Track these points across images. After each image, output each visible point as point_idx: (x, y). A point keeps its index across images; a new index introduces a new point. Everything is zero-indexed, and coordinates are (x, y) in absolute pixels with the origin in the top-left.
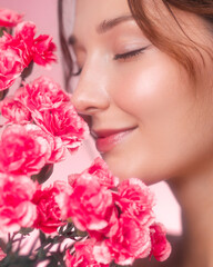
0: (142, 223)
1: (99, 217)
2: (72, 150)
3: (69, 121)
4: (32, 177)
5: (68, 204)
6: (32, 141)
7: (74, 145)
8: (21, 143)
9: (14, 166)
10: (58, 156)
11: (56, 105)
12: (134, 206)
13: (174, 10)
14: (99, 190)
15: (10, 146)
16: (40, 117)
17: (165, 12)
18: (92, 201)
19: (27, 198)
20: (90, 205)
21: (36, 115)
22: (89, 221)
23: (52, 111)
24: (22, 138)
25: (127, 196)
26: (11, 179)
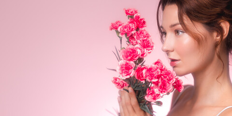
0: (170, 82)
1: (155, 78)
2: (149, 53)
3: (149, 43)
4: (134, 62)
5: (146, 73)
6: (135, 51)
7: (150, 51)
8: (131, 51)
9: (129, 58)
10: (145, 55)
11: (145, 39)
12: (168, 78)
13: (193, 21)
14: (156, 70)
15: (128, 52)
16: (139, 42)
17: (190, 22)
18: (154, 73)
19: (132, 68)
20: (153, 74)
21: (139, 41)
22: (152, 79)
23: (144, 40)
24: (132, 50)
25: (165, 74)
26: (128, 62)
